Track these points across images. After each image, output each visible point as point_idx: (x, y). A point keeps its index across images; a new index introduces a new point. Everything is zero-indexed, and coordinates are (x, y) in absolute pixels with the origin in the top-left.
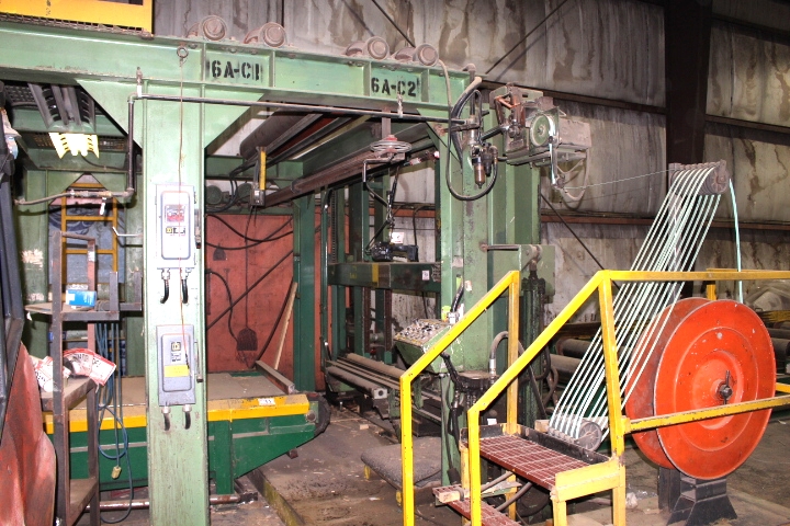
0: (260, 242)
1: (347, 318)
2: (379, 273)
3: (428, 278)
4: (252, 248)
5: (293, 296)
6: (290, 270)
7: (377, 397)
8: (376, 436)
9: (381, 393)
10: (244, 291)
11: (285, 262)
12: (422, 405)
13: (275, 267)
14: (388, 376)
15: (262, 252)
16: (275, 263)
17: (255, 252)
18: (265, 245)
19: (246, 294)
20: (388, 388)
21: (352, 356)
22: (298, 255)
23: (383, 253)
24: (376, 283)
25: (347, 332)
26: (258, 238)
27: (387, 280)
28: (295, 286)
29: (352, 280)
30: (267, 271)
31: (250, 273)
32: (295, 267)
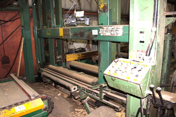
0: (7, 22)
1: (45, 50)
2: (64, 32)
3: (97, 34)
4: (3, 25)
5: (23, 43)
6: (20, 33)
7: (73, 91)
8: (66, 99)
9: (75, 89)
10: (2, 42)
11: (18, 30)
12: (103, 97)
13: (14, 32)
14: (74, 78)
15: (8, 26)
16: (14, 30)
17: (5, 26)
18: (9, 23)
19: (3, 43)
20: (78, 86)
21: (51, 66)
22: (23, 27)
23: (73, 21)
24: (62, 37)
25: (45, 55)
26: (6, 20)
27: (69, 35)
28: (23, 39)
29: (49, 35)
30: (10, 33)
31: (4, 34)
32: (22, 32)
